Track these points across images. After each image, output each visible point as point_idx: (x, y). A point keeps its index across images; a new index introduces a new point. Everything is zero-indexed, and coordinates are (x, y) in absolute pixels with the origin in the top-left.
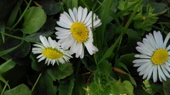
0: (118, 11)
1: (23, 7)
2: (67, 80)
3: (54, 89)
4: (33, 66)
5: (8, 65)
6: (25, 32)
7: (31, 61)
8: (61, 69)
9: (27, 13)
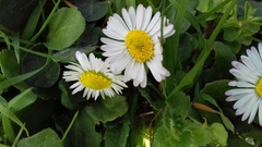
0: (198, 13)
1: (48, 9)
2: (118, 123)
3: (97, 137)
4: (65, 101)
5: (25, 99)
6: (50, 47)
7: (60, 92)
8: (108, 106)
9: (55, 17)
